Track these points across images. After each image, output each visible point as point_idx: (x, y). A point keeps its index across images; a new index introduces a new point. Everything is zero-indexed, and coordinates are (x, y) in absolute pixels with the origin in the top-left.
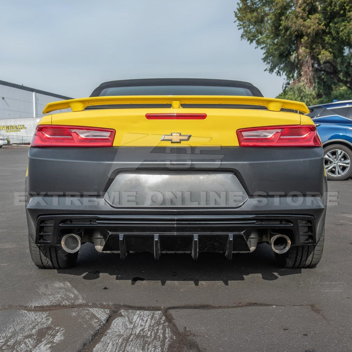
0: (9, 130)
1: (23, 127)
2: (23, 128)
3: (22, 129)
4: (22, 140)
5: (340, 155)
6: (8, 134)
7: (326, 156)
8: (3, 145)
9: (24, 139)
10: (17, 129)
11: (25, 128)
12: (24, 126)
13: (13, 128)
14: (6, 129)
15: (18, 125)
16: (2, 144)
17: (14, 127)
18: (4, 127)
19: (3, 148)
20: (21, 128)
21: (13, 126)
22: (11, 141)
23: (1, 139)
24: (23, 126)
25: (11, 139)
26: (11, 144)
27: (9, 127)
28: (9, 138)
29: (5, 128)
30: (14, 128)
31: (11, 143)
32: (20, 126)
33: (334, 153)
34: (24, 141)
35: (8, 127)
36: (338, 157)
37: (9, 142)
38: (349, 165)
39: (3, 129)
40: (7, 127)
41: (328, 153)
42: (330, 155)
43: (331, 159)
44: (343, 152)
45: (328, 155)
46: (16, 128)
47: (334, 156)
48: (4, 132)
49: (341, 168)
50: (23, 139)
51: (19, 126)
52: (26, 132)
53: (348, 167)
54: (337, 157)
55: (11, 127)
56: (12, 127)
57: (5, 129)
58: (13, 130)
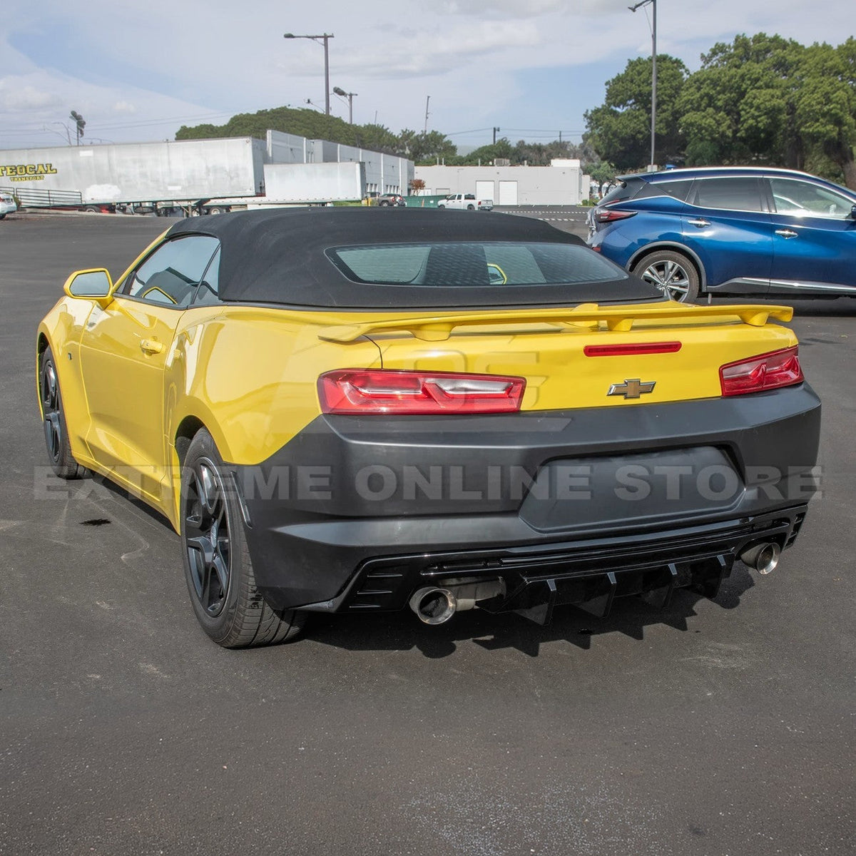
0: (17, 176)
1: (50, 169)
2: (49, 171)
3: (46, 172)
4: (48, 199)
5: (672, 270)
6: (16, 184)
7: (647, 273)
8: (8, 213)
9: (53, 196)
10: (36, 173)
11: (54, 171)
12: (51, 167)
13: (26, 171)
14: (11, 172)
15: (38, 165)
16: (5, 212)
17: (28, 168)
18: (5, 169)
19: (8, 219)
20: (44, 172)
21: (26, 168)
22: (22, 200)
23: (3, 200)
24: (49, 167)
25: (22, 197)
26: (23, 209)
27: (18, 168)
28: (18, 193)
29: (9, 171)
30: (28, 171)
31: (23, 205)
32: (43, 165)
33: (661, 268)
34: (53, 201)
35: (16, 168)
36: (669, 274)
37: (19, 204)
38: (687, 290)
39: (5, 172)
40: (13, 168)
41: (651, 267)
42: (655, 271)
43: (655, 278)
44: (677, 265)
45: (650, 271)
46: (33, 172)
47: (662, 273)
48: (6, 181)
49: (673, 294)
50: (51, 196)
51: (40, 168)
52: (58, 181)
53: (686, 292)
54: (666, 274)
55: (21, 168)
56: (24, 169)
57: (9, 173)
58: (26, 175)
